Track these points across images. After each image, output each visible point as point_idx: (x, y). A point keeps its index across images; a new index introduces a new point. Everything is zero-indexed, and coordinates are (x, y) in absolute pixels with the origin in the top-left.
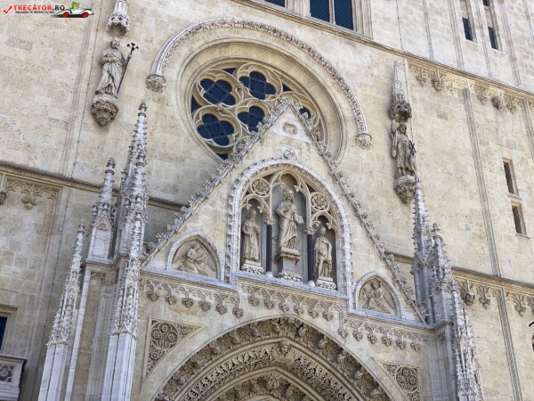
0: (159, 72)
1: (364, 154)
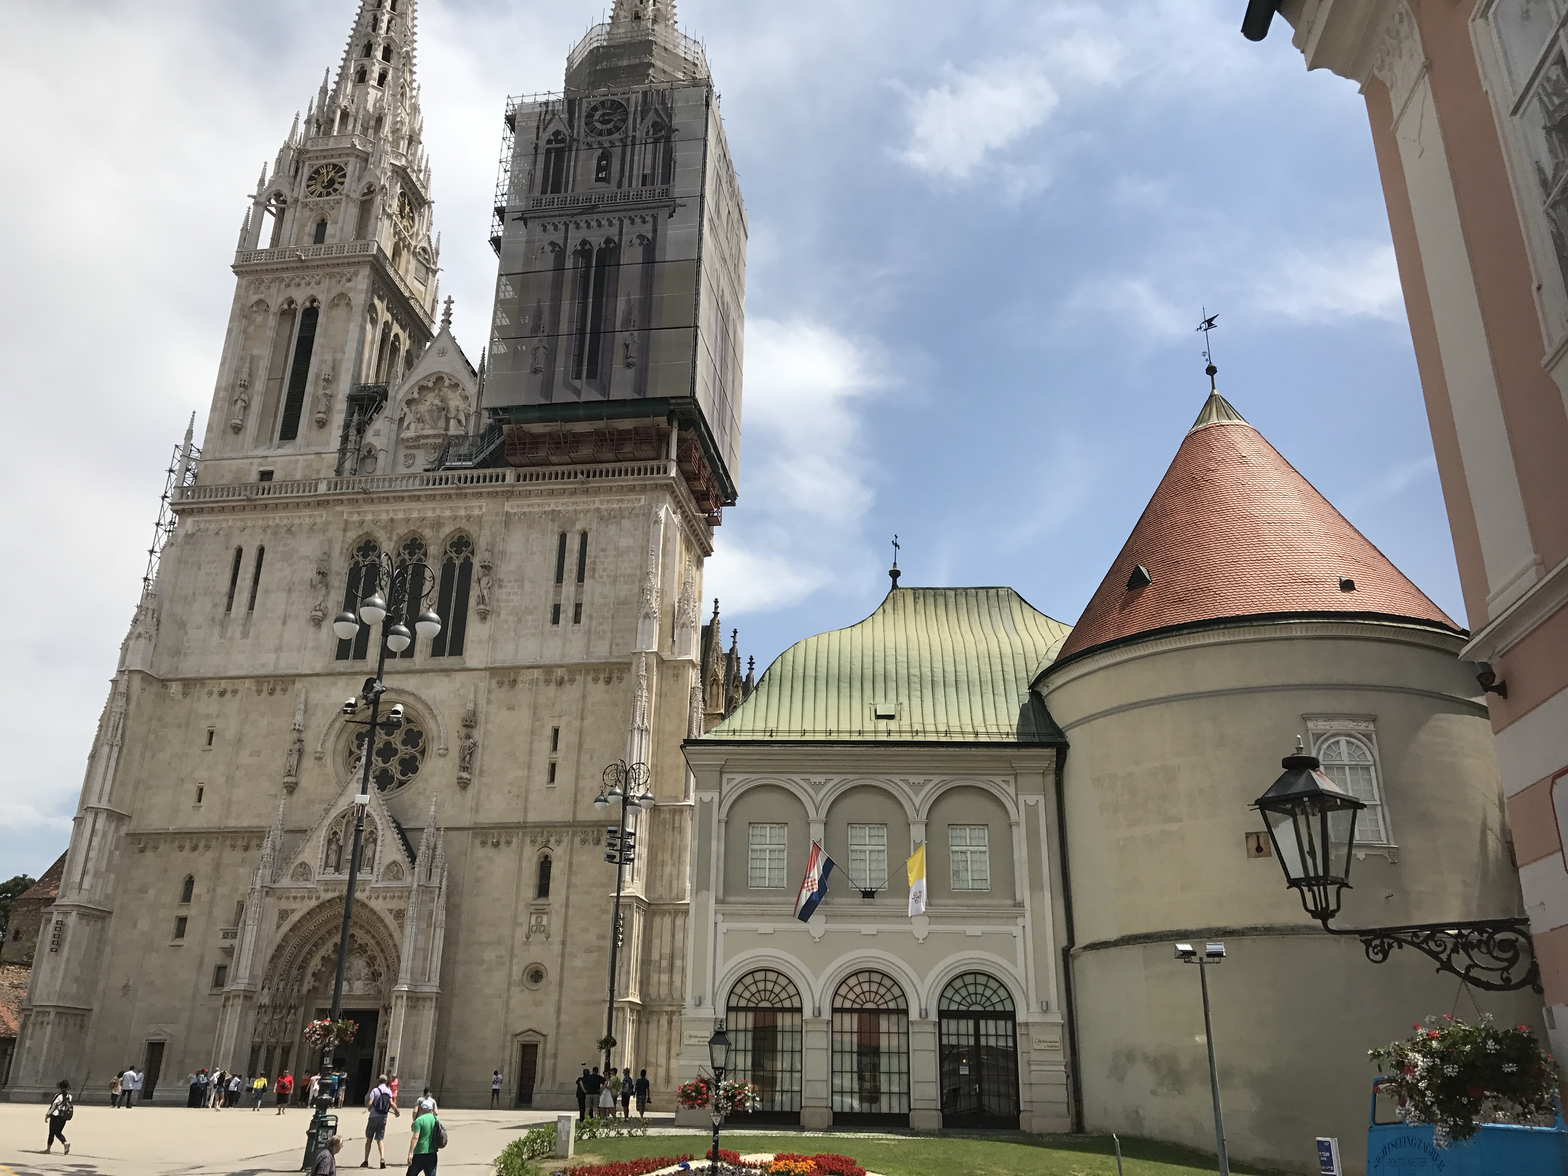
0: (319, 749)
1: (441, 762)
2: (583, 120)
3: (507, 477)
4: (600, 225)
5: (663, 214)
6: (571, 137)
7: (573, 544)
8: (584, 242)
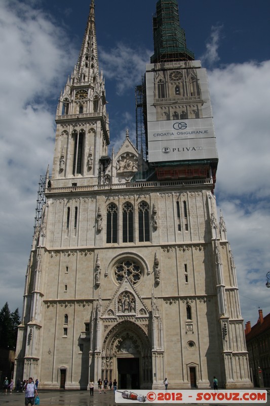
0: (106, 272)
1: (148, 277)
2: (168, 76)
3: (157, 184)
4: (179, 107)
5: (199, 105)
6: (165, 81)
7: (181, 205)
8: (175, 112)
